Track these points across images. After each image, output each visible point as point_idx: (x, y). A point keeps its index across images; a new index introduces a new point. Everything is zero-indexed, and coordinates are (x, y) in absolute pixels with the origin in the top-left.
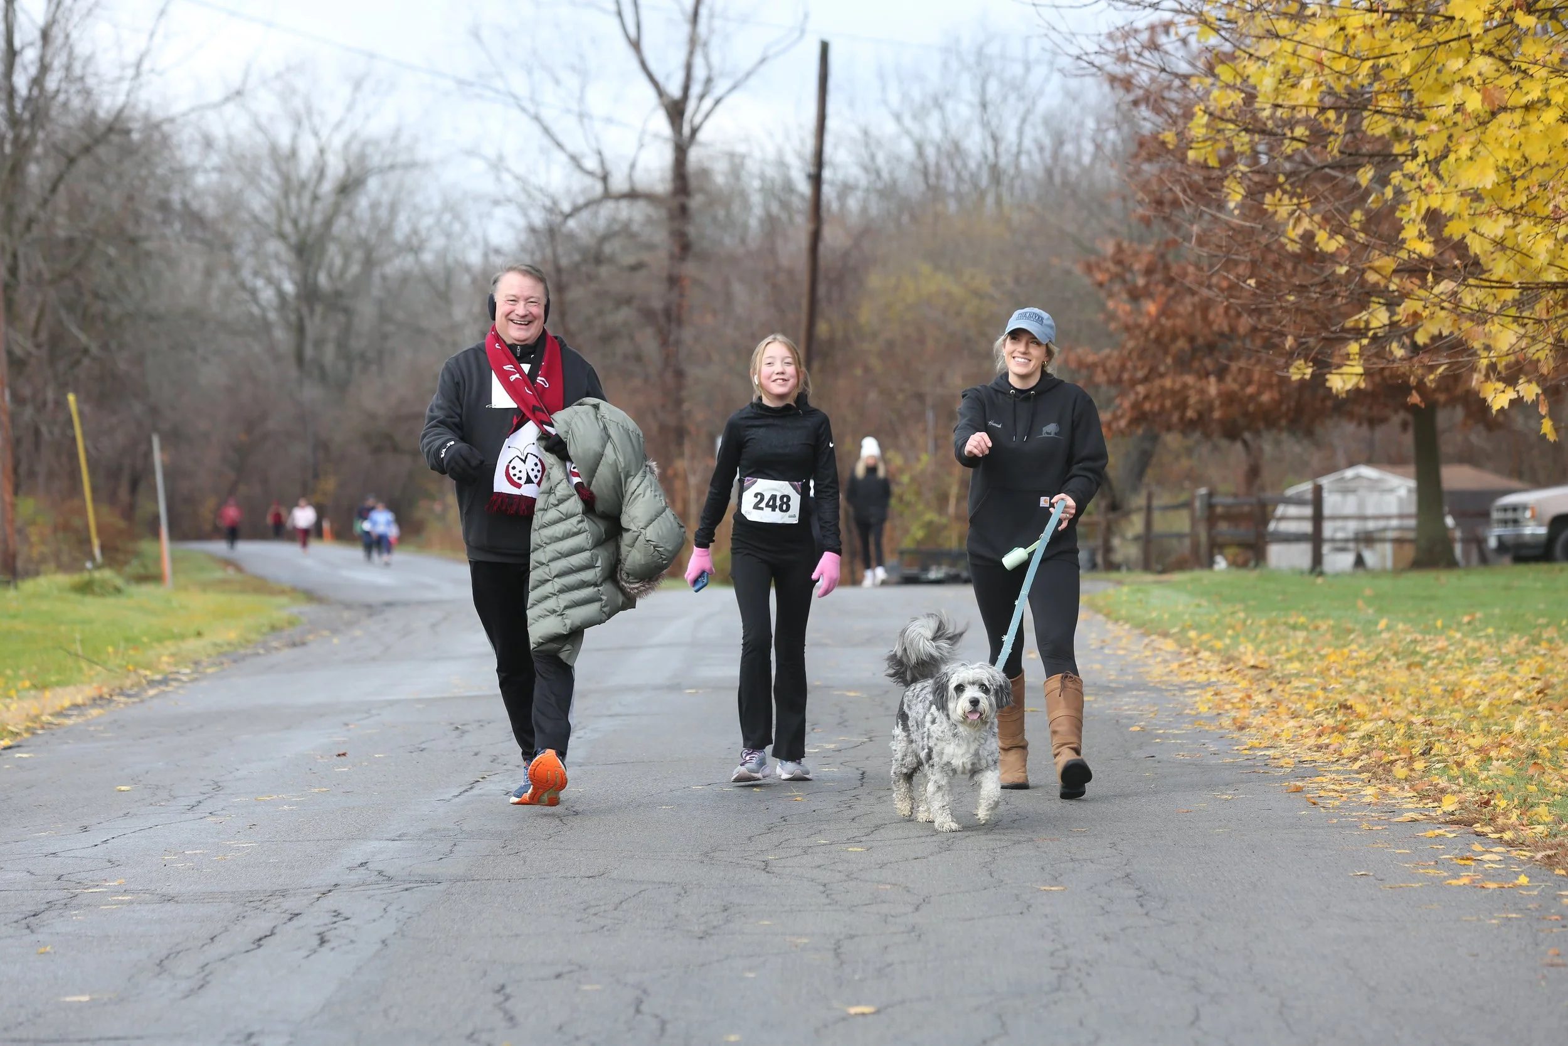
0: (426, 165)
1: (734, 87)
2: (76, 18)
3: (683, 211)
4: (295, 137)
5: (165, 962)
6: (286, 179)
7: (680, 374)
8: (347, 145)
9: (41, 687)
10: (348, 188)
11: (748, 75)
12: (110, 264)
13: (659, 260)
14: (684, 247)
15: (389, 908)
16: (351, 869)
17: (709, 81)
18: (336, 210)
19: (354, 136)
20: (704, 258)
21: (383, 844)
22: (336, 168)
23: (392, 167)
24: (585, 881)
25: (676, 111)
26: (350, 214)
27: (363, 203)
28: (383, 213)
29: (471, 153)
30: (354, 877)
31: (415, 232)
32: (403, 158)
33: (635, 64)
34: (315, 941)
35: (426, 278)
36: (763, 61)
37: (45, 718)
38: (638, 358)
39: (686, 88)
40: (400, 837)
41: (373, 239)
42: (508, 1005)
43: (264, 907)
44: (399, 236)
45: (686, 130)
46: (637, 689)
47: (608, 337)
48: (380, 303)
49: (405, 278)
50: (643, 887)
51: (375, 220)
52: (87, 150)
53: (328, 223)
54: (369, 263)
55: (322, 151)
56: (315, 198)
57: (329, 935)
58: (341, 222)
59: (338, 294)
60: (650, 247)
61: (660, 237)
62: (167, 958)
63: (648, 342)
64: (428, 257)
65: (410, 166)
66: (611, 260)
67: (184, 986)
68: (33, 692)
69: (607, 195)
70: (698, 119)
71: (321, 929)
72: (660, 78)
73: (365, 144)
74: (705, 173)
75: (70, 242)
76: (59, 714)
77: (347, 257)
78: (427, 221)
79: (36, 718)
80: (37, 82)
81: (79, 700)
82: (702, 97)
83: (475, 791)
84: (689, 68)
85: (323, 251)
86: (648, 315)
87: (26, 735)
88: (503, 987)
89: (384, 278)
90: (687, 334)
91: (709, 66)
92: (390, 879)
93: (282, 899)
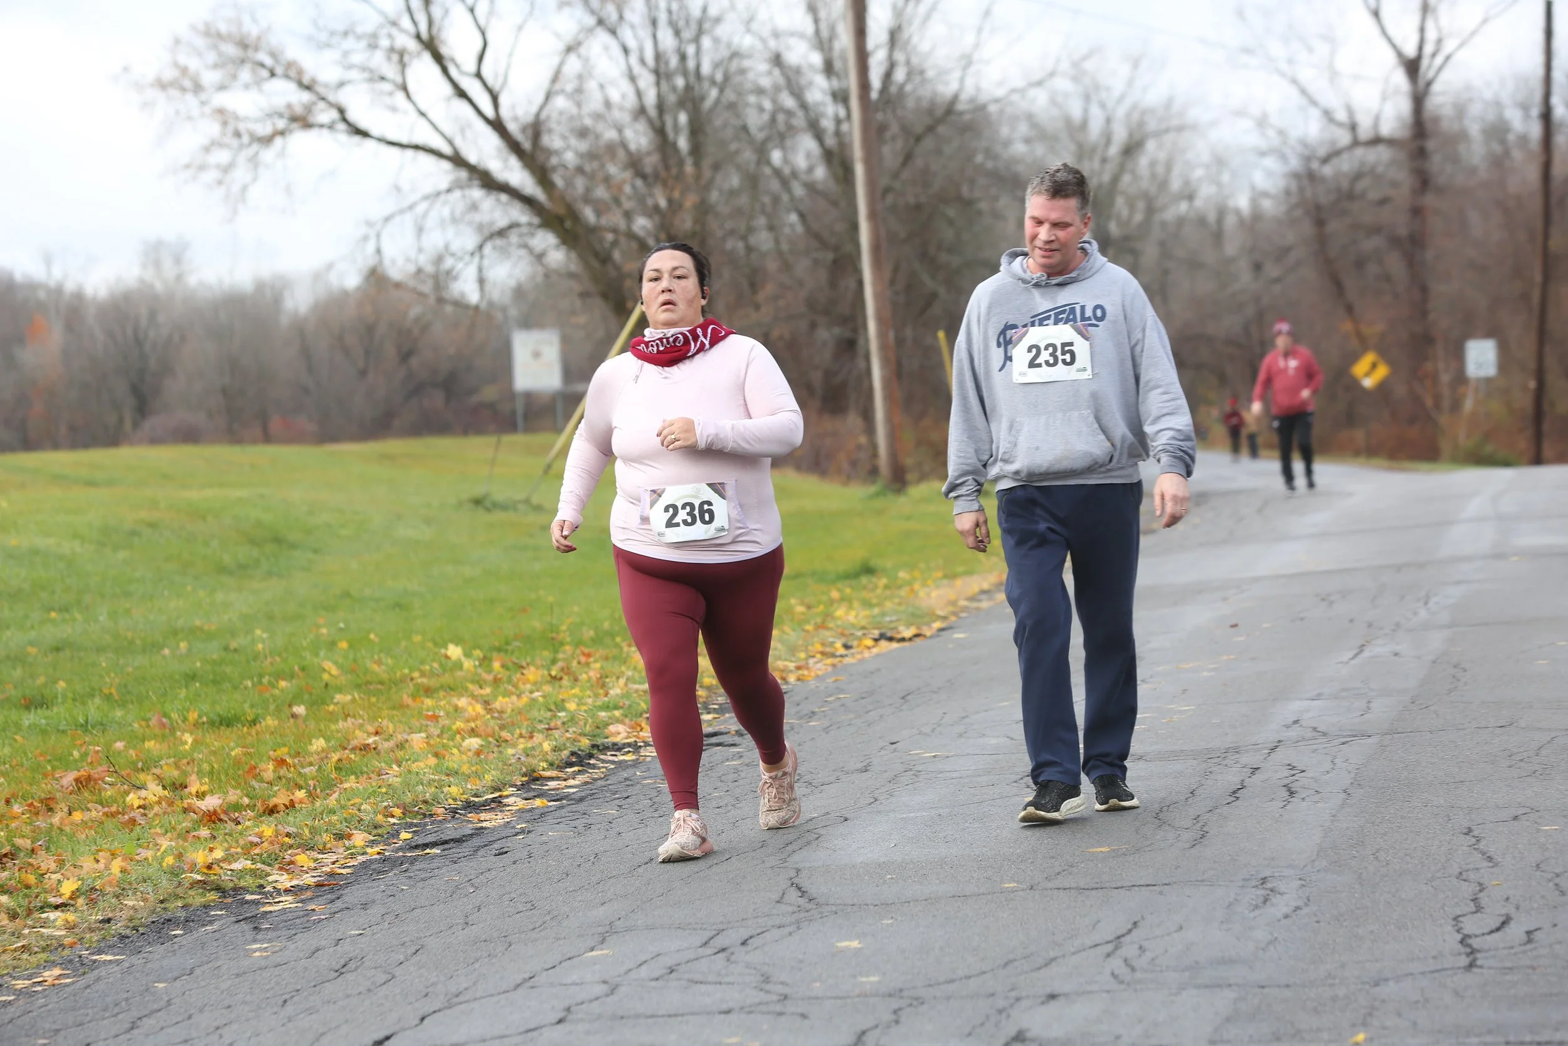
0: (1194, 127)
1: (1462, 45)
2: (917, 22)
3: (1420, 153)
4: (1086, 111)
5: (1161, 816)
6: (1080, 146)
7: (1424, 290)
8: (1128, 115)
9: (952, 576)
10: (1131, 149)
11: (1473, 33)
12: (951, 222)
13: (1403, 193)
14: (1424, 181)
15: (1336, 761)
16: (1288, 727)
17: (1439, 42)
18: (1122, 169)
19: (1134, 107)
20: (1441, 191)
21: (1306, 703)
22: (1120, 135)
23: (1167, 131)
24: (1499, 731)
25: (1412, 67)
26: (1133, 172)
27: (1143, 162)
28: (1160, 169)
29: (1240, 113)
30: (1294, 733)
31: (1187, 183)
32: (1175, 122)
33: (1375, 31)
34: (1285, 794)
35: (1202, 221)
36: (1485, 21)
37: (963, 603)
38: (1388, 278)
39: (1420, 48)
40: (1318, 697)
41: (1153, 190)
42: (1481, 846)
43: (1224, 762)
44: (1176, 185)
45: (1421, 83)
46: (1468, 559)
47: (1360, 264)
48: (1162, 244)
49: (1181, 221)
50: (1553, 734)
51: (1153, 176)
52: (930, 129)
53: (1115, 180)
54: (1150, 211)
55: (1108, 121)
56: (1104, 160)
57: (1295, 787)
58: (1126, 178)
59: (1126, 238)
60: (1394, 184)
61: (1403, 177)
62: (1161, 811)
63: (1395, 264)
64: (1198, 203)
65: (1180, 129)
66: (1362, 196)
67: (1187, 836)
68: (946, 582)
69: (1356, 143)
70: (1431, 74)
71: (1286, 781)
72: (1398, 40)
73: (1144, 113)
74: (1437, 120)
75: (918, 207)
76: (972, 599)
77: (1132, 207)
78: (1199, 173)
79: (953, 603)
80: (888, 76)
81: (986, 586)
82: (1434, 55)
83: (1366, 654)
84: (1422, 30)
85: (1111, 203)
86: (1395, 241)
87: (953, 618)
88: (1470, 830)
89: (1164, 224)
90: (1429, 255)
91: (1439, 29)
92: (1325, 734)
93: (1237, 756)
